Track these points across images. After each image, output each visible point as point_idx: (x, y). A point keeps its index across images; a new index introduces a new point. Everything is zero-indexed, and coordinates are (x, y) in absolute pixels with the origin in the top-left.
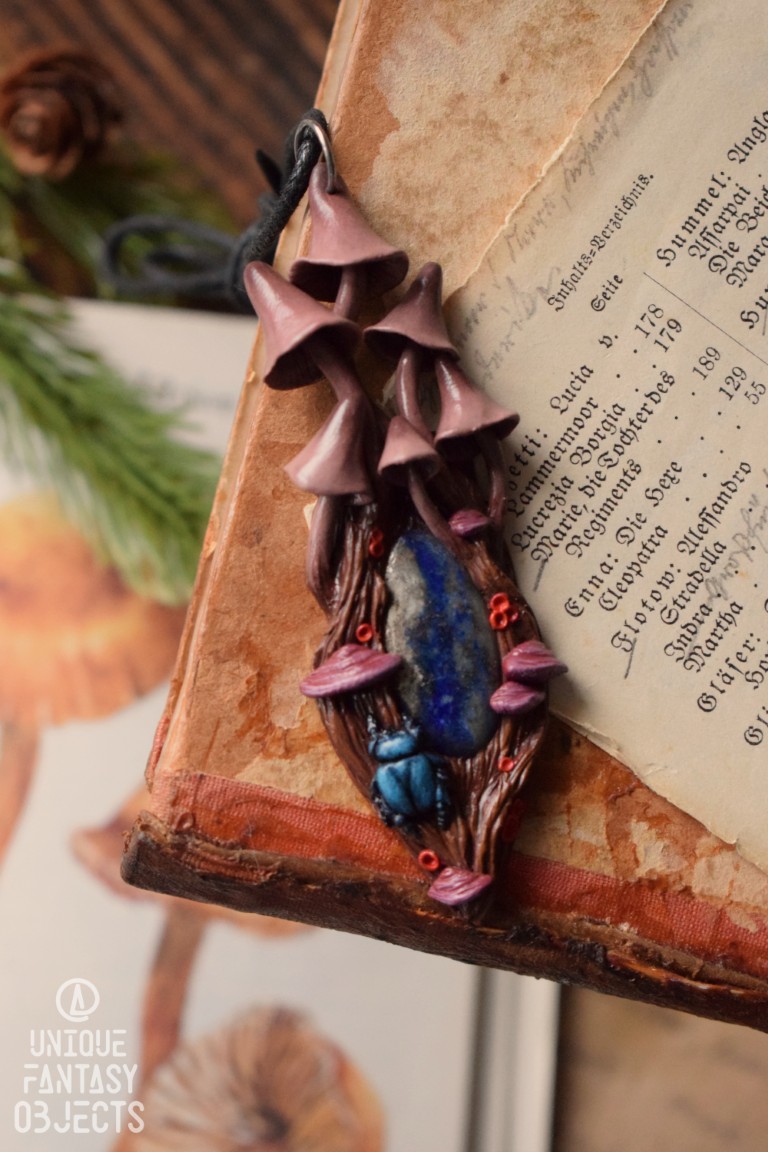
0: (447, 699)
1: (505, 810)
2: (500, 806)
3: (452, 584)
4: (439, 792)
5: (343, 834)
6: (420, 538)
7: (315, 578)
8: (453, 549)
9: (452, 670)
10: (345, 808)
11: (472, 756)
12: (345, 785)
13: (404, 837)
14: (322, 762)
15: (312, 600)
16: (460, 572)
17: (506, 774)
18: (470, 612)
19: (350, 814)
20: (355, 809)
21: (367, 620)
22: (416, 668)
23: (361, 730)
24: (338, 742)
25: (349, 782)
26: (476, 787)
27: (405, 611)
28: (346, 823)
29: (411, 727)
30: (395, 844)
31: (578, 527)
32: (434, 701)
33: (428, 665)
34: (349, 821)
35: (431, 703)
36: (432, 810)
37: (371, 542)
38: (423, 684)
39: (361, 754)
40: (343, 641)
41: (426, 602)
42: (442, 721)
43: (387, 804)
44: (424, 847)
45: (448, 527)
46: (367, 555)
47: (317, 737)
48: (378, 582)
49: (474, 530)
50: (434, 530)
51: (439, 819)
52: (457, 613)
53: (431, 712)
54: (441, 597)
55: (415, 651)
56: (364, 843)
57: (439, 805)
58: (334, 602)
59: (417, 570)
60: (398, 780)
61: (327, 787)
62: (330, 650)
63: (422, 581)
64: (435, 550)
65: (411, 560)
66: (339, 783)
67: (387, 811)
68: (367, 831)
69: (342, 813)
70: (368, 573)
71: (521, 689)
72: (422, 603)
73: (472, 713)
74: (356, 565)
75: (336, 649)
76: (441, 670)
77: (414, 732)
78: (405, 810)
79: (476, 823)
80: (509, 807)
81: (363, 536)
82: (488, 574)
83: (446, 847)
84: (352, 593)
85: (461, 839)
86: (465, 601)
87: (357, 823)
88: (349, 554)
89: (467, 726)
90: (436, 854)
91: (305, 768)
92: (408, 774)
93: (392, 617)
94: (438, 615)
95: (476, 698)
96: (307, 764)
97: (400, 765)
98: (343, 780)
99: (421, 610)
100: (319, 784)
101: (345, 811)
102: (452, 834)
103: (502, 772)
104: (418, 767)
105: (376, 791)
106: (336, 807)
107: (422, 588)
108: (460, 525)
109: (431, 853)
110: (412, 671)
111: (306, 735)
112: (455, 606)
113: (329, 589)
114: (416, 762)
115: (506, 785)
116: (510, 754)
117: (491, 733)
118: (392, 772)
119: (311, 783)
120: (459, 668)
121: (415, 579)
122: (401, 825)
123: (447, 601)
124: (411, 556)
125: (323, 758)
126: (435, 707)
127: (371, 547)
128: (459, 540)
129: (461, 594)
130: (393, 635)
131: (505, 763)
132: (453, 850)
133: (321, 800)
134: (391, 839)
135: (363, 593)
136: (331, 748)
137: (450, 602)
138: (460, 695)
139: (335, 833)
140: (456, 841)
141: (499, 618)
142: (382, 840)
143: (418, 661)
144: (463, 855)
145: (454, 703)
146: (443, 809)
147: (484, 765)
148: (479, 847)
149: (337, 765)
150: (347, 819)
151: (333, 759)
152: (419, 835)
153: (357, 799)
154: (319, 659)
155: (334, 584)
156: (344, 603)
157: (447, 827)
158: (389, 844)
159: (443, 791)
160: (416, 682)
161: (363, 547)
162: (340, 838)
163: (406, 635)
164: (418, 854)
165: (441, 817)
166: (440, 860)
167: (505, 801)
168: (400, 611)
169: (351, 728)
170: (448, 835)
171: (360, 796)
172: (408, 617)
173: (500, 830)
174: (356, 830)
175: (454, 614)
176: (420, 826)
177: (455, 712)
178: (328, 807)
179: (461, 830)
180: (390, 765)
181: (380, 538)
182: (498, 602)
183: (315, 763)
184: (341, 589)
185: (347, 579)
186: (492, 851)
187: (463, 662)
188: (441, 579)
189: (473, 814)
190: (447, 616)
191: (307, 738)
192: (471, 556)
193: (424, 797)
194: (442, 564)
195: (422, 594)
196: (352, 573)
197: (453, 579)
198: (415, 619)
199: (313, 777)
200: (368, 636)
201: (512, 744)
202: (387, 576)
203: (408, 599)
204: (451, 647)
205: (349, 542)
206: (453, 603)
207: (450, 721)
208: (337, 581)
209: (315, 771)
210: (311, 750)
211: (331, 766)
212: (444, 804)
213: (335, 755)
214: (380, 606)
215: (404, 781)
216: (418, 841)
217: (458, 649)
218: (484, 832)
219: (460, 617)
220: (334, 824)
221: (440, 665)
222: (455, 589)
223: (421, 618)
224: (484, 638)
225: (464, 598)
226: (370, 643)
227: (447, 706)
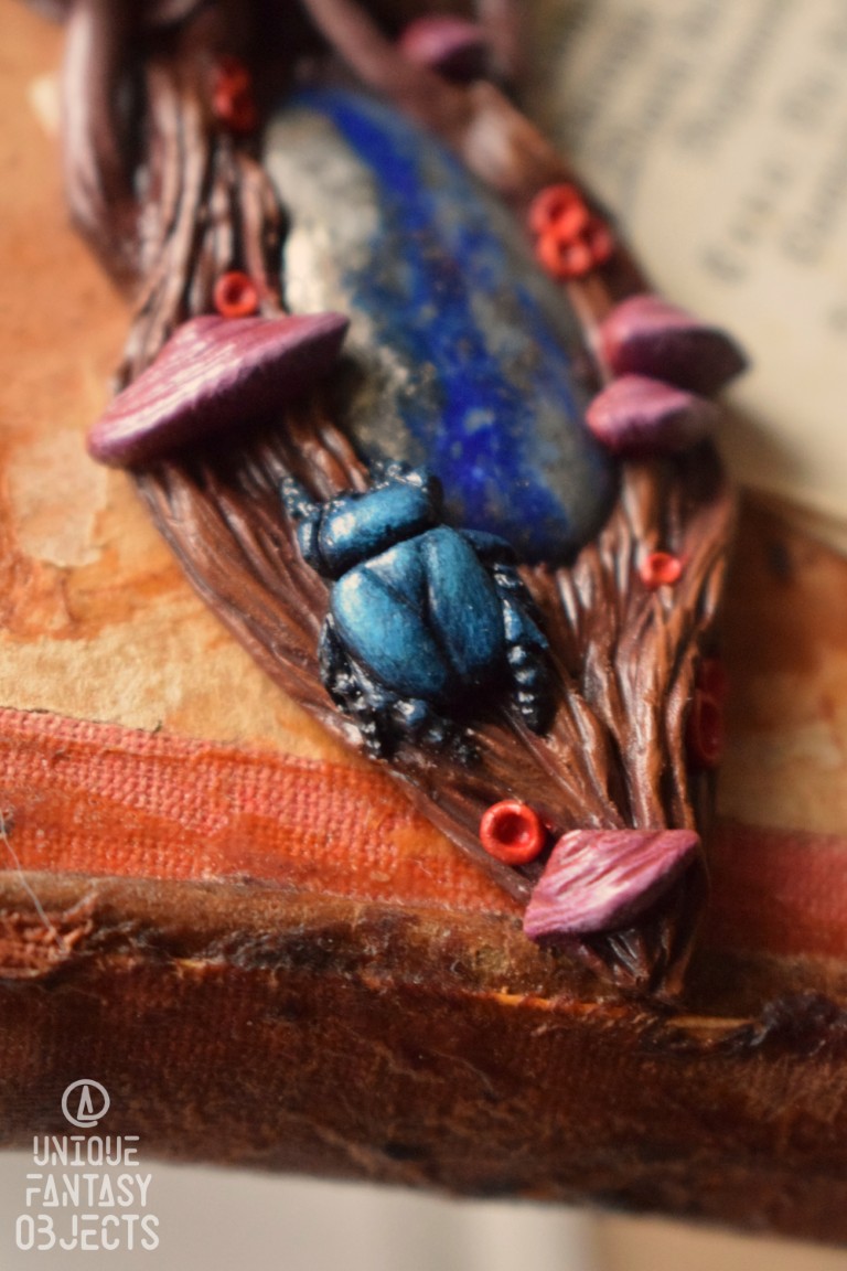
0: (478, 419)
1: (686, 672)
2: (675, 656)
3: (435, 175)
4: (509, 617)
5: (260, 813)
7: (86, 189)
8: (420, 108)
9: (479, 352)
10: (255, 749)
12: (244, 694)
13: (428, 782)
14: (172, 641)
15: (89, 274)
17: (666, 592)
19: (271, 763)
20: (282, 748)
21: (238, 263)
22: (387, 356)
23: (267, 529)
24: (212, 560)
25: (254, 682)
26: (598, 629)
28: (264, 787)
29: (403, 471)
30: (404, 830)
32: (448, 427)
33: (417, 348)
34: (270, 779)
36: (498, 676)
37: (219, 89)
38: (411, 390)
39: (275, 585)
40: (183, 313)
41: (382, 210)
42: (478, 472)
43: (373, 676)
44: (489, 800)
46: (214, 118)
47: (152, 583)
48: (253, 182)
50: (367, 62)
51: (522, 698)
53: (446, 453)
54: (414, 199)
55: (376, 318)
56: (320, 831)
57: (517, 654)
60: (396, 594)
61: (197, 701)
62: (153, 346)
66: (226, 689)
68: (323, 803)
69: (247, 761)
70: (223, 158)
71: (655, 385)
72: (370, 214)
73: (548, 450)
75: (169, 334)
76: (452, 356)
77: (415, 479)
78: (426, 679)
79: (620, 706)
80: (695, 661)
82: (519, 146)
83: (547, 780)
85: (590, 747)
86: (475, 211)
87: (293, 784)
89: (545, 481)
90: (526, 804)
91: (129, 661)
92: (419, 580)
94: (416, 235)
95: (547, 415)
96: (132, 650)
97: (392, 561)
98: (236, 680)
99: (371, 228)
100: (174, 694)
101: (255, 756)
102: (562, 740)
103: (654, 587)
104: (442, 554)
105: (342, 651)
106: (229, 748)
107: (364, 183)
108: (431, 42)
109: (516, 807)
110: (378, 365)
111: (119, 580)
112: (454, 217)
114: (436, 541)
115: (676, 616)
116: (663, 547)
117: (606, 507)
119: (151, 695)
120: (494, 348)
121: (342, 167)
122: (422, 726)
123: (432, 207)
125: (175, 631)
126: (452, 439)
127: (222, 103)
130: (312, 293)
131: (657, 565)
132: (570, 786)
133: (186, 735)
134: (391, 816)
135: (219, 203)
136: (195, 606)
137: (440, 207)
138: (509, 405)
139: (237, 811)
140: (578, 754)
141: (564, 248)
142: (368, 818)
143: (385, 337)
144: (602, 791)
145: (499, 427)
146: (526, 664)
147: (605, 581)
148: (642, 765)
149: (214, 645)
150: (265, 773)
151: (201, 632)
152: (477, 762)
153: (282, 723)
154: (126, 376)
155: (140, 206)
157: (544, 725)
158: (390, 829)
159: (517, 611)
160: (391, 389)
162: (252, 824)
163: (345, 286)
164: (478, 824)
165: (526, 689)
166: (543, 819)
167: (682, 647)
169: (237, 522)
170: (552, 745)
171: (290, 710)
172: (340, 246)
173: (687, 714)
174: (294, 800)
175: (455, 233)
177: (505, 449)
178: (207, 748)
179: (586, 726)
180: (366, 565)
181: (242, 82)
182: (556, 213)
183: (154, 644)
185: (171, 174)
186: (678, 771)
187: (502, 338)
189: (605, 684)
190: (438, 238)
191: (124, 587)
192: (465, 117)
193: (475, 629)
195: (367, 196)
196: (182, 160)
197: (433, 164)
198: (360, 248)
199: (154, 679)
200: (248, 299)
201: (659, 523)
204: (463, 302)
206: (449, 215)
207: (497, 471)
209: (159, 664)
210: (139, 615)
211: (197, 648)
212: (531, 647)
213: (209, 618)
215: (413, 593)
216: (471, 779)
217: (482, 309)
218: (648, 720)
219: (472, 240)
220: (230, 791)
221: (445, 342)
224: (537, 288)
225: (471, 202)
226: (255, 312)
227: (482, 435)
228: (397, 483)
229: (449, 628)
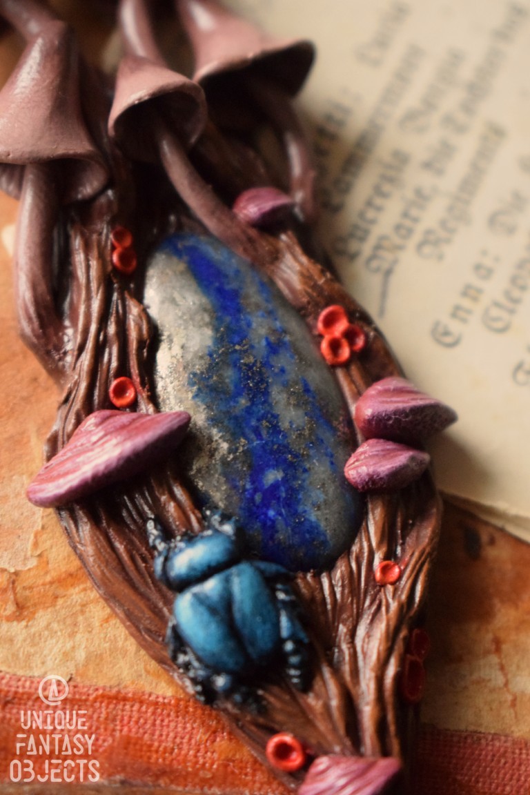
1: (399, 646)
2: (391, 637)
3: (253, 300)
4: (284, 622)
5: (132, 734)
6: (190, 242)
7: (30, 319)
8: (245, 250)
9: (275, 429)
10: (130, 691)
11: (330, 567)
12: (125, 653)
13: (236, 719)
14: (80, 618)
16: (262, 284)
17: (390, 588)
18: (287, 338)
19: (139, 699)
20: (148, 689)
21: (123, 370)
22: (216, 433)
23: (138, 550)
24: (102, 572)
25: (131, 645)
26: (344, 616)
27: (183, 347)
28: (135, 715)
29: (221, 523)
30: (222, 742)
31: (431, 217)
32: (253, 482)
33: (235, 426)
34: (139, 711)
35: (248, 486)
36: (277, 658)
37: (113, 248)
38: (231, 457)
39: (142, 589)
40: (88, 408)
41: (216, 330)
42: (271, 513)
43: (199, 659)
44: (273, 732)
45: (234, 217)
46: (110, 268)
47: (68, 579)
48: (134, 310)
49: (274, 211)
50: (211, 223)
51: (293, 672)
52: (267, 339)
53: (252, 500)
54: (238, 320)
55: (209, 407)
56: (170, 745)
57: (289, 646)
58: (65, 353)
59: (194, 286)
60: (212, 610)
61: (96, 659)
62: (70, 427)
63: (204, 300)
64: (216, 255)
65: (182, 273)
66: (113, 650)
67: (201, 673)
68: (172, 725)
69: (125, 699)
70: (115, 296)
71: (390, 446)
72: (209, 332)
73: (317, 495)
74: (94, 285)
75: (78, 422)
76: (257, 432)
77: (228, 528)
78: (231, 663)
79: (355, 672)
80: (405, 638)
81: (99, 242)
82: (306, 277)
83: (309, 722)
84: (93, 328)
85: (335, 703)
86: (278, 324)
87: (154, 713)
88: (81, 273)
89: (313, 516)
90: (295, 737)
91: (53, 633)
92: (227, 601)
93: (164, 359)
94: (237, 347)
95: (319, 469)
96: (55, 626)
97: (211, 586)
98: (120, 644)
99: (209, 343)
100: (81, 655)
101: (130, 695)
102: (318, 697)
103: (383, 585)
104: (242, 582)
105: (180, 642)
106: (114, 691)
107: (205, 310)
108: (251, 208)
109: (288, 738)
110: (210, 440)
111: (48, 578)
112: (263, 331)
113: (56, 334)
114: (239, 575)
115: (394, 606)
116: (390, 555)
117: (356, 525)
118: (200, 600)
119: (67, 656)
120: (284, 425)
121: (192, 299)
122: (228, 692)
123: (249, 325)
124: (182, 266)
125: (82, 612)
126: (255, 490)
127: (115, 258)
128: (253, 233)
129: (270, 313)
130: (170, 389)
131: (385, 570)
132: (322, 726)
133: (87, 683)
134: (215, 732)
135: (112, 329)
136: (94, 594)
137: (254, 325)
138: (293, 466)
139: (117, 734)
140: (327, 707)
141: (335, 346)
142: (200, 735)
143: (214, 421)
144: (342, 731)
145: (285, 480)
146: (295, 652)
147: (352, 580)
148: (368, 712)
149: (107, 620)
150: (136, 708)
151: (99, 610)
152: (263, 710)
153: (148, 672)
154: (54, 445)
155: (63, 328)
156: (81, 348)
157: (307, 686)
158: (214, 741)
159: (291, 619)
160: (218, 456)
161: (101, 257)
162: (127, 742)
163: (192, 384)
164: (264, 747)
165: (295, 667)
166: (304, 747)
167: (397, 630)
168: (176, 350)
169: (120, 547)
170: (311, 700)
171: (153, 665)
172: (190, 356)
173: (398, 678)
174: (154, 724)
175: (264, 343)
176: (260, 692)
177: (288, 496)
178: (100, 692)
179: (333, 688)
180: (196, 589)
181: (128, 242)
182: (330, 321)
183: (69, 621)
184: (76, 331)
185: (82, 309)
186: (390, 717)
187: (291, 416)
188: (235, 295)
189: (347, 658)
190: (252, 347)
191: (51, 583)
192: (276, 256)
193: (261, 634)
194: (231, 273)
195: (207, 318)
196: (89, 299)
197: (253, 295)
198: (201, 358)
199: (69, 645)
200: (130, 395)
201: (390, 538)
202: (147, 301)
204: (266, 393)
205: (79, 258)
206: (260, 329)
207: (284, 511)
208: (67, 323)
209: (72, 635)
210: (60, 601)
211: (97, 624)
212: (298, 642)
213: (102, 603)
214: (141, 343)
215: (223, 610)
216: (261, 720)
217: (278, 396)
218: (372, 686)
219: (274, 348)
220: (114, 720)
221: (253, 423)
222: (258, 306)
224: (315, 377)
225: (276, 319)
226: (134, 406)
227: (275, 486)
228: (217, 531)
229: (246, 632)
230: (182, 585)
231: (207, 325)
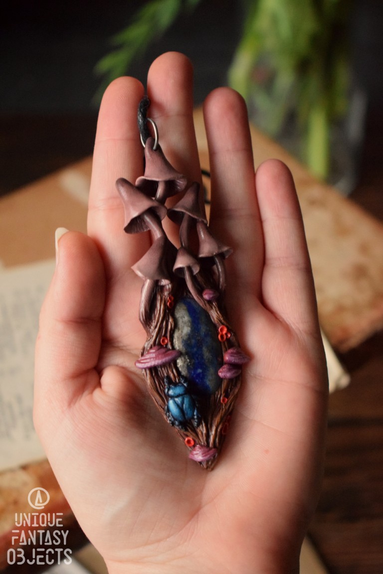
0: (199, 371)
1: (224, 420)
3: (202, 321)
4: (195, 411)
7: (143, 316)
8: (203, 305)
9: (202, 358)
13: (179, 431)
16: (206, 316)
17: (224, 405)
18: (210, 333)
21: (165, 335)
22: (187, 357)
23: (161, 384)
27: (182, 332)
29: (184, 382)
32: (194, 372)
33: (192, 356)
35: (193, 372)
36: (192, 419)
37: (168, 301)
38: (189, 364)
39: (161, 394)
40: (154, 345)
41: (191, 328)
42: (197, 380)
43: (172, 416)
44: (187, 436)
45: (202, 297)
46: (166, 308)
48: (171, 319)
49: (212, 298)
50: (195, 297)
51: (195, 423)
52: (205, 333)
53: (193, 376)
54: (198, 326)
55: (186, 349)
57: (196, 417)
58: (151, 328)
59: (187, 313)
60: (178, 406)
62: (148, 349)
63: (190, 319)
64: (195, 305)
65: (185, 310)
67: (172, 419)
70: (166, 316)
71: (231, 367)
72: (189, 329)
73: (210, 377)
74: (161, 312)
75: (151, 348)
76: (197, 358)
77: (185, 384)
78: (180, 419)
79: (211, 425)
81: (165, 299)
82: (218, 317)
83: (197, 436)
84: (160, 322)
85: (204, 432)
86: (208, 328)
88: (158, 306)
89: (208, 383)
90: (193, 439)
92: (182, 403)
93: (176, 335)
94: (196, 334)
95: (212, 370)
97: (179, 400)
99: (189, 331)
102: (200, 430)
103: (222, 404)
104: (187, 400)
105: (168, 410)
107: (189, 322)
108: (207, 296)
109: (191, 439)
110: (185, 358)
112: (203, 330)
113: (150, 322)
114: (186, 398)
115: (224, 410)
116: (226, 396)
117: (218, 387)
118: (175, 402)
120: (205, 357)
121: (187, 318)
122: (178, 426)
123: (200, 328)
124: (185, 308)
126: (194, 374)
127: (168, 304)
128: (206, 302)
129: (207, 325)
130: (177, 342)
131: (224, 400)
132: (200, 437)
135: (164, 324)
137: (202, 328)
138: (205, 369)
140: (202, 433)
141: (222, 336)
143: (187, 353)
144: (205, 440)
145: (202, 372)
146: (197, 419)
147: (215, 400)
148: (212, 437)
154: (143, 353)
155: (152, 320)
156: (155, 328)
157: (198, 427)
159: (197, 411)
160: (186, 363)
161: (165, 303)
163: (182, 342)
164: (185, 439)
166: (195, 442)
167: (224, 417)
168: (180, 332)
169: (157, 383)
170: (198, 430)
172: (183, 334)
173: (221, 429)
175: (203, 334)
177: (202, 376)
179: (205, 429)
180: (174, 399)
181: (173, 300)
182: (222, 329)
184: (155, 322)
185: (157, 317)
187: (207, 354)
188: (198, 318)
190: (200, 334)
192: (211, 309)
193: (189, 413)
195: (190, 324)
197: (203, 319)
198: (187, 335)
200: (166, 342)
201: (227, 391)
202: (175, 316)
203: (184, 327)
204: (201, 348)
205: (159, 303)
207: (201, 380)
212: (198, 417)
214: (171, 329)
215: (181, 406)
216: (185, 433)
217: (204, 349)
218: (214, 430)
219: (206, 335)
221: (197, 356)
222: (203, 323)
223: (189, 335)
224: (216, 345)
226: (166, 345)
227: (200, 374)
228: (183, 385)
229: (185, 412)
230: (172, 397)
231: (189, 326)
